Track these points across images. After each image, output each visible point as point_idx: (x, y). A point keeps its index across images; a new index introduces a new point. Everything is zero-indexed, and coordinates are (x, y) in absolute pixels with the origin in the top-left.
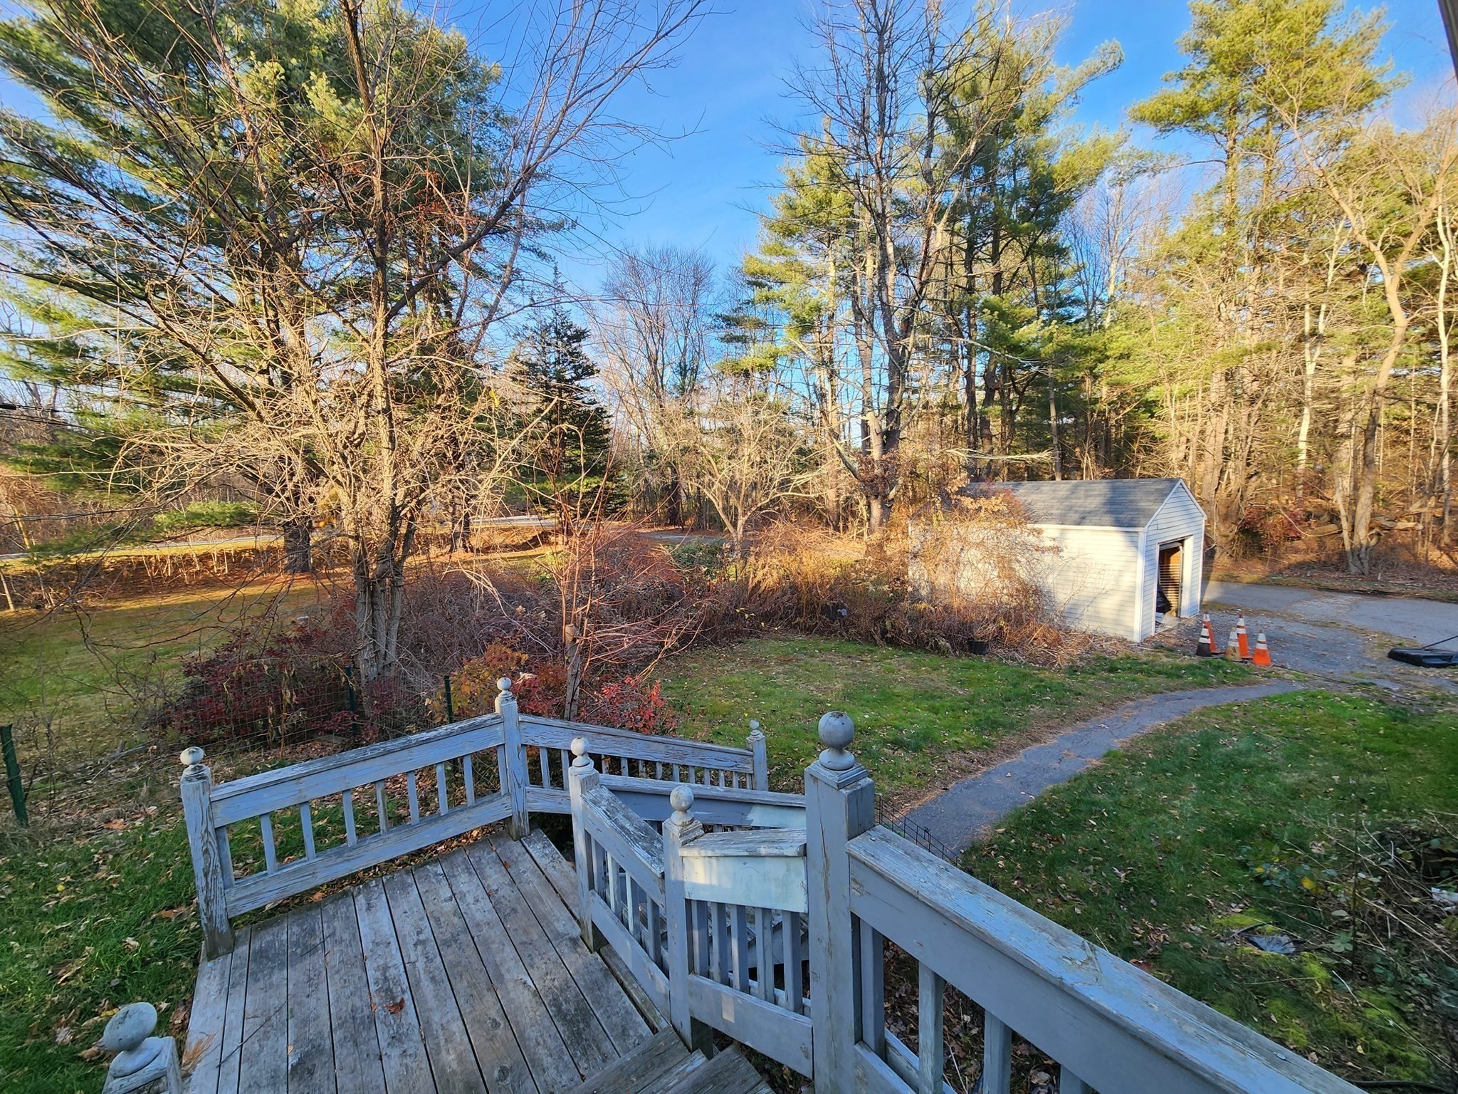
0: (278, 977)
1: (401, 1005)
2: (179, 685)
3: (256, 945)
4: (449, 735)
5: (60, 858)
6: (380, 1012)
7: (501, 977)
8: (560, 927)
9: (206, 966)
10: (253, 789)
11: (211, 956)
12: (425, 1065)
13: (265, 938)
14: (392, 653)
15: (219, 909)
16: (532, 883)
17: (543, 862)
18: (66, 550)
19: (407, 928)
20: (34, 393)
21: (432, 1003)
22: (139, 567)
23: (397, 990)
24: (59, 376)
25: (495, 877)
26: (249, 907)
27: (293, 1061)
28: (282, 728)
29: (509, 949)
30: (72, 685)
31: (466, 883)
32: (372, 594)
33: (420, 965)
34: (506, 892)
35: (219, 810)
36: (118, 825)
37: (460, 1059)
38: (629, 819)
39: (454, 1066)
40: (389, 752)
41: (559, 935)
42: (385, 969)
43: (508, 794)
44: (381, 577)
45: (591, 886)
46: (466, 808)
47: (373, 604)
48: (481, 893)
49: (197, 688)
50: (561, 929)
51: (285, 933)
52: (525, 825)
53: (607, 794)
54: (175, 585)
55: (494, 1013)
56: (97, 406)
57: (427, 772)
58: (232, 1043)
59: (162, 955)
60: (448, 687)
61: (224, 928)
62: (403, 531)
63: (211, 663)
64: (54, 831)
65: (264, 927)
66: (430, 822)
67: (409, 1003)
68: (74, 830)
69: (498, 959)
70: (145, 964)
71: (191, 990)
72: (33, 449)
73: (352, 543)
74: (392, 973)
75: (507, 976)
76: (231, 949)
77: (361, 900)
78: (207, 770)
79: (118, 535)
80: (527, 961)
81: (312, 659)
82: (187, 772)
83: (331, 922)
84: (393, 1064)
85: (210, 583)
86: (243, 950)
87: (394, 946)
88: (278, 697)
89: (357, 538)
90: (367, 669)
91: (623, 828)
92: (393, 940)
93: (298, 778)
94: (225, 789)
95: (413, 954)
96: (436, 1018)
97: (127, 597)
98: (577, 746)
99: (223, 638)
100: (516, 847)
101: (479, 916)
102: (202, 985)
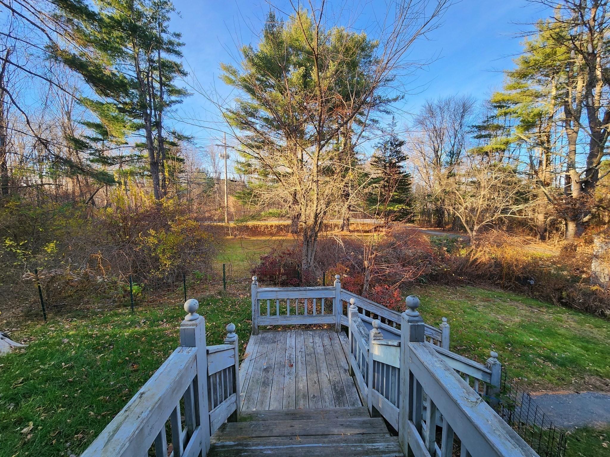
0: (266, 345)
1: (292, 366)
2: (259, 262)
3: (263, 336)
4: (318, 290)
5: (230, 300)
6: (287, 365)
7: (320, 371)
8: (342, 364)
9: (252, 336)
10: (266, 291)
11: (253, 334)
12: (294, 384)
13: (265, 335)
14: (312, 263)
15: (256, 322)
16: (338, 347)
17: (342, 342)
18: (242, 221)
19: (298, 346)
20: (241, 177)
21: (300, 369)
22: (256, 227)
23: (292, 361)
24: (246, 172)
25: (327, 341)
26: (262, 324)
27: (265, 367)
28: (280, 280)
29: (325, 364)
30: (239, 259)
31: (317, 340)
32: (308, 242)
33: (300, 357)
34: (328, 347)
35: (259, 294)
36: (241, 296)
37: (304, 387)
38: (364, 330)
39: (302, 388)
40: (301, 290)
41: (341, 366)
42: (291, 355)
43: (335, 315)
44: (311, 237)
45: (352, 352)
46: (321, 316)
47: (308, 245)
48: (321, 344)
49: (263, 264)
50: (342, 365)
51: (269, 335)
52: (340, 328)
53: (360, 320)
54: (263, 234)
55: (316, 379)
56: (252, 180)
57: (310, 300)
58: (254, 357)
59: (244, 330)
60: (324, 276)
61: (257, 328)
62: (319, 221)
63: (266, 257)
64: (230, 293)
65: (265, 332)
66: (310, 317)
67: (294, 366)
68: (234, 294)
69: (321, 365)
70: (241, 331)
71: (248, 340)
72: (239, 193)
73: (304, 224)
74: (292, 356)
75: (322, 371)
76: (258, 334)
77: (289, 334)
78: (257, 283)
79: (253, 218)
80: (329, 370)
81: (290, 260)
82: (253, 282)
83: (280, 336)
84: (287, 380)
85: (272, 234)
86: (260, 335)
87: (294, 350)
88: (280, 270)
89: (305, 223)
90: (304, 267)
91: (361, 332)
92: (294, 348)
93: (277, 291)
94: (261, 289)
95: (299, 354)
96: (300, 373)
97: (253, 236)
98: (352, 301)
99: (269, 250)
100: (335, 335)
101: (319, 351)
102: (250, 340)
